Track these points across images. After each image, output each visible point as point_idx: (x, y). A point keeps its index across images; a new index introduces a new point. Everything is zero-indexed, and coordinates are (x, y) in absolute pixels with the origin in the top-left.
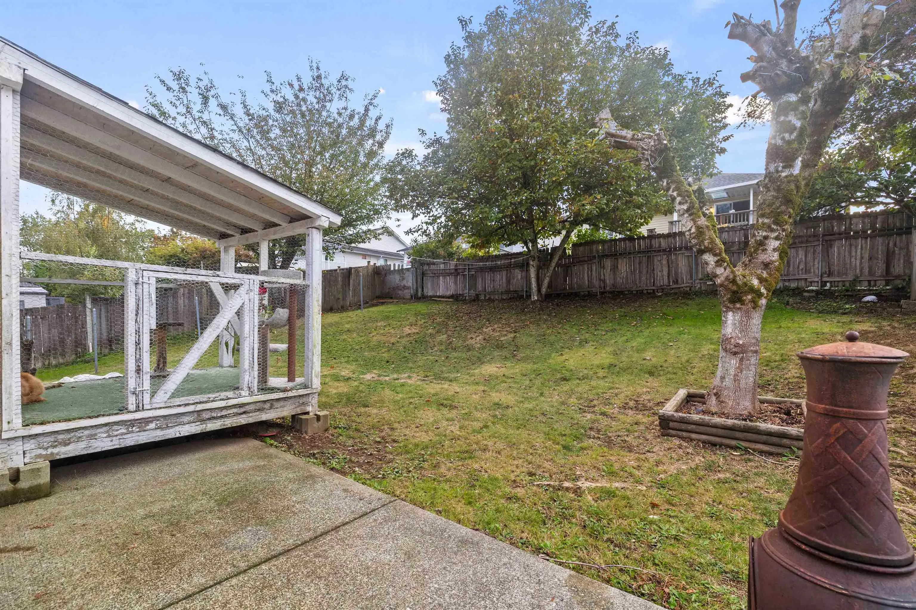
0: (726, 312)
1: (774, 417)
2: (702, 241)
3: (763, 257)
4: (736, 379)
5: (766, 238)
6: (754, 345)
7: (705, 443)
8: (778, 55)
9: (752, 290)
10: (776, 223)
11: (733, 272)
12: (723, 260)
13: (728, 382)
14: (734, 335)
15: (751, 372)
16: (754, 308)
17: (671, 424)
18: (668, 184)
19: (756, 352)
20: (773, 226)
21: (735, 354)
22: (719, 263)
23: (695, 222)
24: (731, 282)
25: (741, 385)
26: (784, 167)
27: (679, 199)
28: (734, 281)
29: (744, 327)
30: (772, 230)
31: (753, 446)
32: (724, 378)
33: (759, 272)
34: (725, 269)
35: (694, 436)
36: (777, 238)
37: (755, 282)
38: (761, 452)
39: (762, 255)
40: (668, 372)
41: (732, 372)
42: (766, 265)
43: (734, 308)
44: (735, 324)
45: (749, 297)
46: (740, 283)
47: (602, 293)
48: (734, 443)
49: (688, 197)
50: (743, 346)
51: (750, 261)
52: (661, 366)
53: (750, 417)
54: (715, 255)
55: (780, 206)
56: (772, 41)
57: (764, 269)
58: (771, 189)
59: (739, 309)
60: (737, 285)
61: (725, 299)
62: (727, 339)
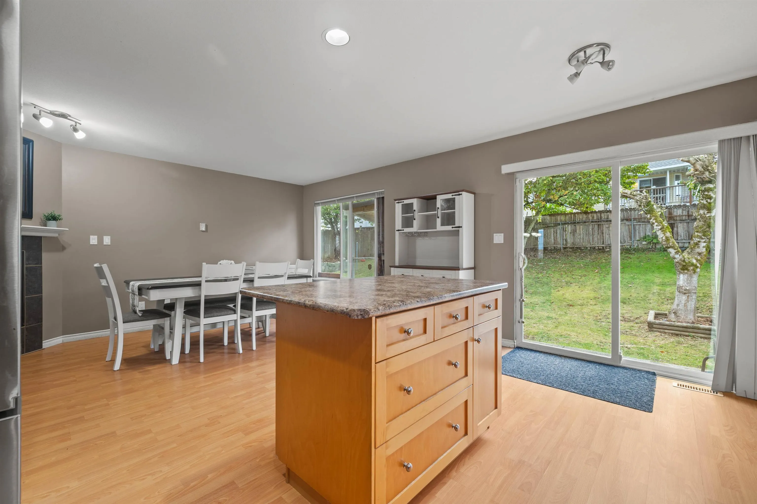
0: (679, 274)
1: (705, 323)
2: (669, 243)
3: (698, 250)
4: (685, 305)
5: (699, 242)
6: (694, 290)
7: (673, 334)
8: (704, 170)
9: (693, 265)
10: (704, 235)
11: (683, 257)
12: (678, 252)
13: (681, 307)
14: (684, 285)
15: (693, 302)
16: (694, 273)
17: (654, 326)
18: (650, 217)
19: (695, 293)
20: (702, 237)
21: (685, 294)
22: (677, 253)
23: (665, 235)
24: (683, 261)
25: (688, 309)
26: (707, 213)
27: (656, 224)
28: (684, 261)
29: (689, 281)
30: (702, 239)
31: (697, 335)
32: (679, 305)
33: (696, 256)
34: (680, 255)
35: (666, 331)
36: (704, 242)
37: (694, 261)
38: (701, 338)
39: (697, 249)
40: (635, 302)
41: (683, 302)
42: (700, 254)
43: (684, 273)
44: (684, 280)
45: (692, 268)
46: (687, 261)
47: (565, 248)
48: (687, 334)
49: (661, 223)
50: (689, 290)
51: (691, 251)
52: (629, 299)
53: (693, 323)
54: (675, 249)
55: (706, 228)
56: (701, 164)
57: (699, 256)
58: (702, 221)
59: (686, 273)
60: (686, 262)
61: (679, 268)
62: (680, 287)
